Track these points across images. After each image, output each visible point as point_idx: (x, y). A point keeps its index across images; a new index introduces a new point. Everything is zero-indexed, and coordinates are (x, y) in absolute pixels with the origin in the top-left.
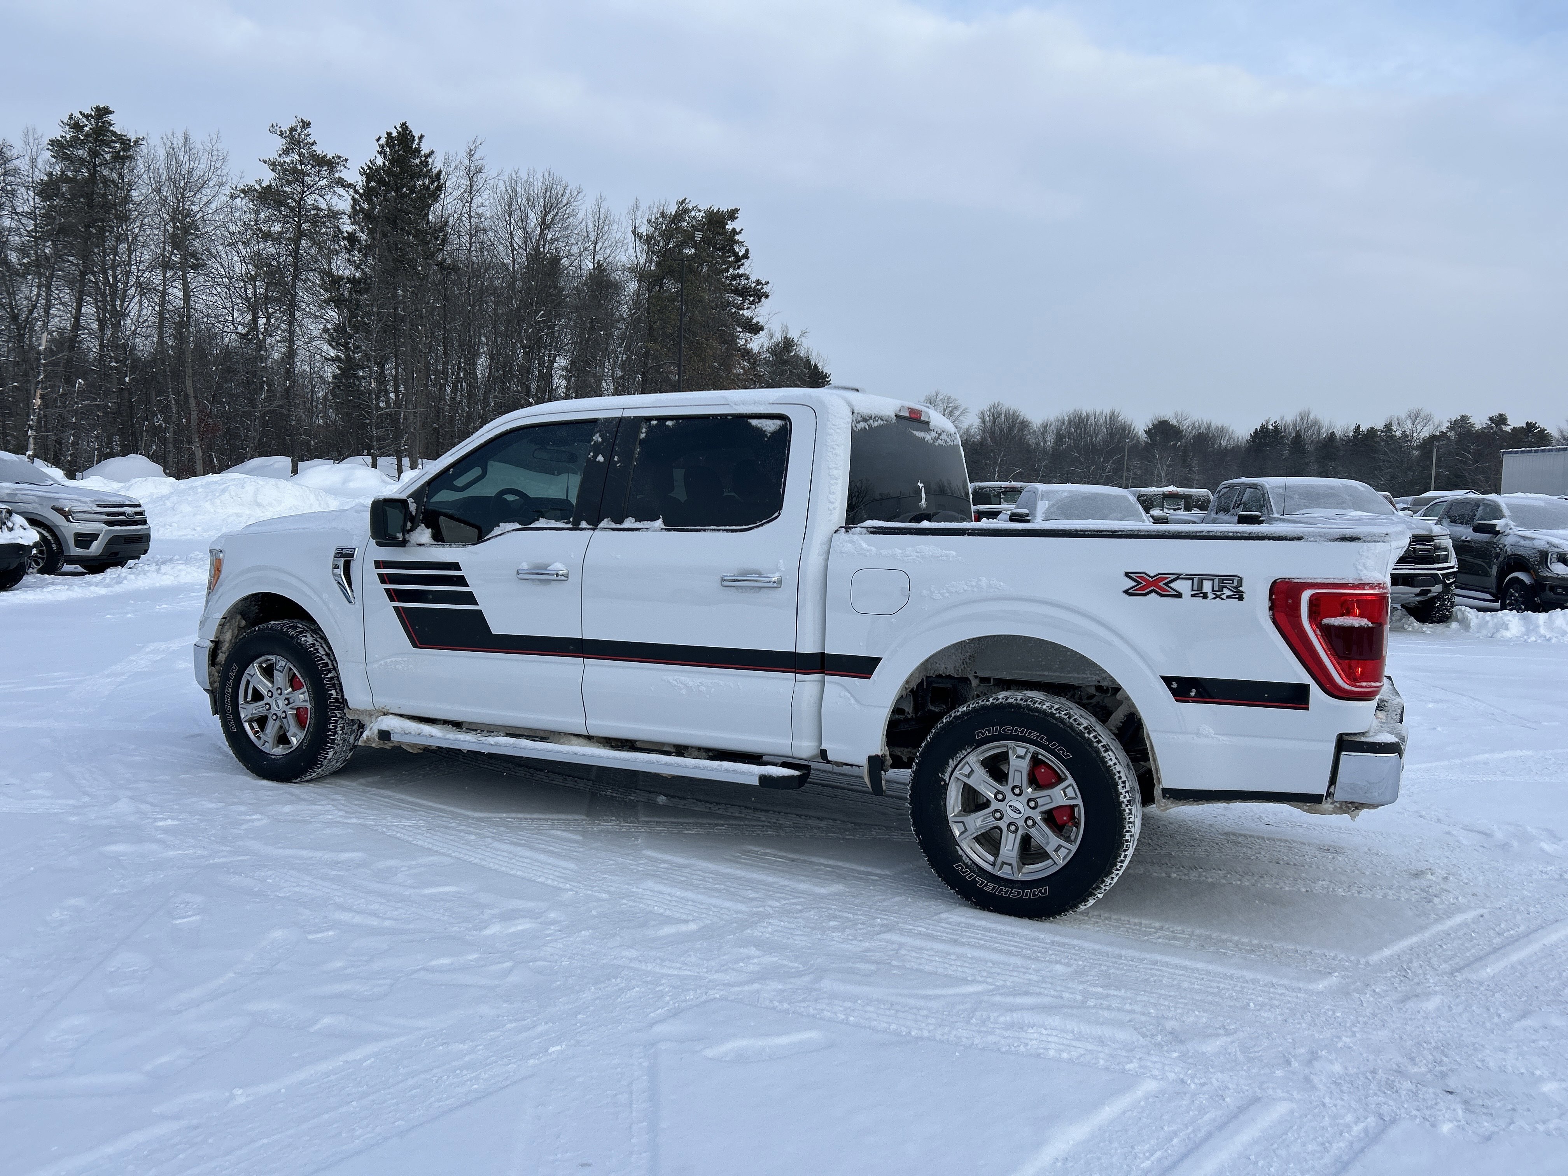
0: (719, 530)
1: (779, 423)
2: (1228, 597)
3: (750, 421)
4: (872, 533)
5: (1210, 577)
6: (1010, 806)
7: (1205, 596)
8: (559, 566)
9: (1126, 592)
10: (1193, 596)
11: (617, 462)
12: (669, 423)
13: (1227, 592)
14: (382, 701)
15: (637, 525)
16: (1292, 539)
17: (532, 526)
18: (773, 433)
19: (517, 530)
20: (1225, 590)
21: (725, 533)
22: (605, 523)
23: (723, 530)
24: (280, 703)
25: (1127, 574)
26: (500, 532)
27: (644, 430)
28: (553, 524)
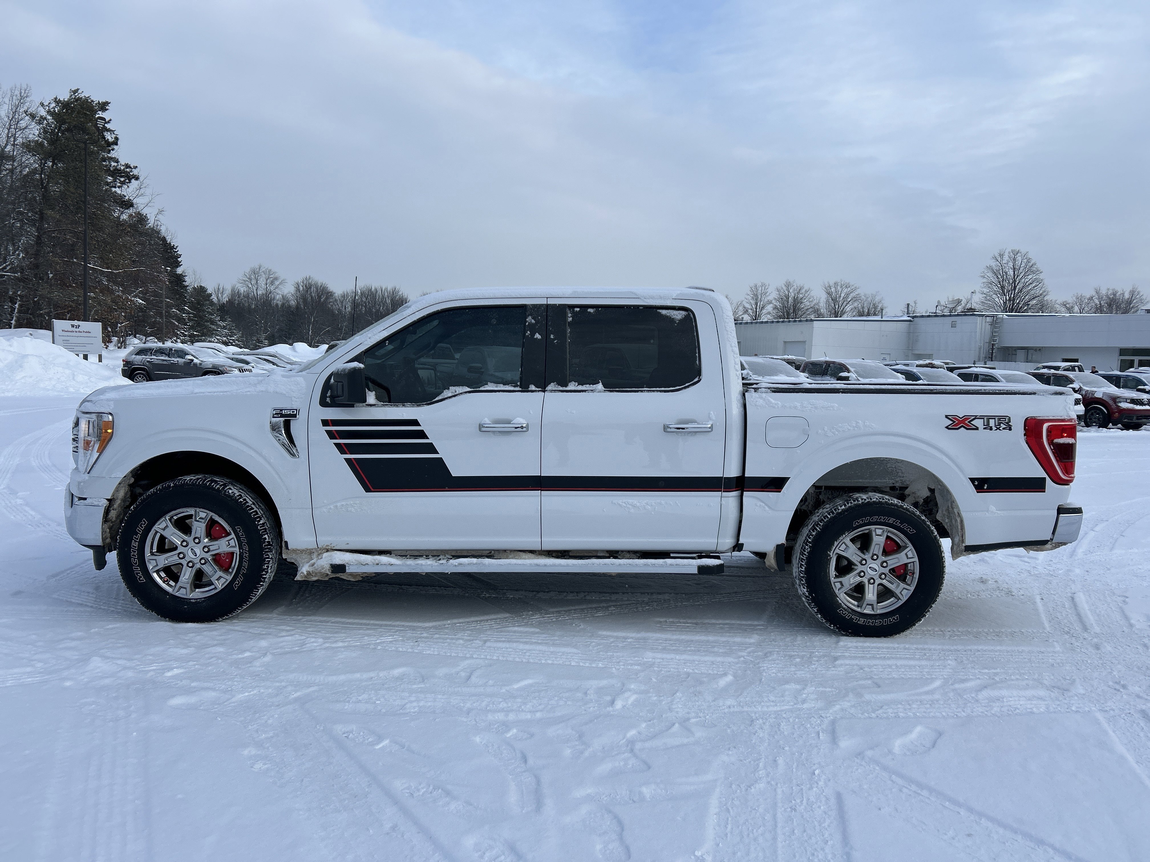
0: (653, 391)
1: (683, 313)
2: (1004, 429)
3: (660, 311)
5: (993, 417)
6: (870, 568)
7: (991, 429)
8: (520, 421)
9: (947, 427)
10: (984, 428)
11: (554, 339)
12: (591, 310)
13: (1003, 426)
14: (324, 540)
15: (580, 388)
16: (1030, 394)
17: (482, 389)
18: (680, 320)
19: (466, 392)
20: (1002, 425)
21: (659, 393)
22: (551, 386)
23: (658, 391)
24: (198, 552)
25: (947, 417)
26: (450, 395)
27: (570, 315)
28: (501, 387)
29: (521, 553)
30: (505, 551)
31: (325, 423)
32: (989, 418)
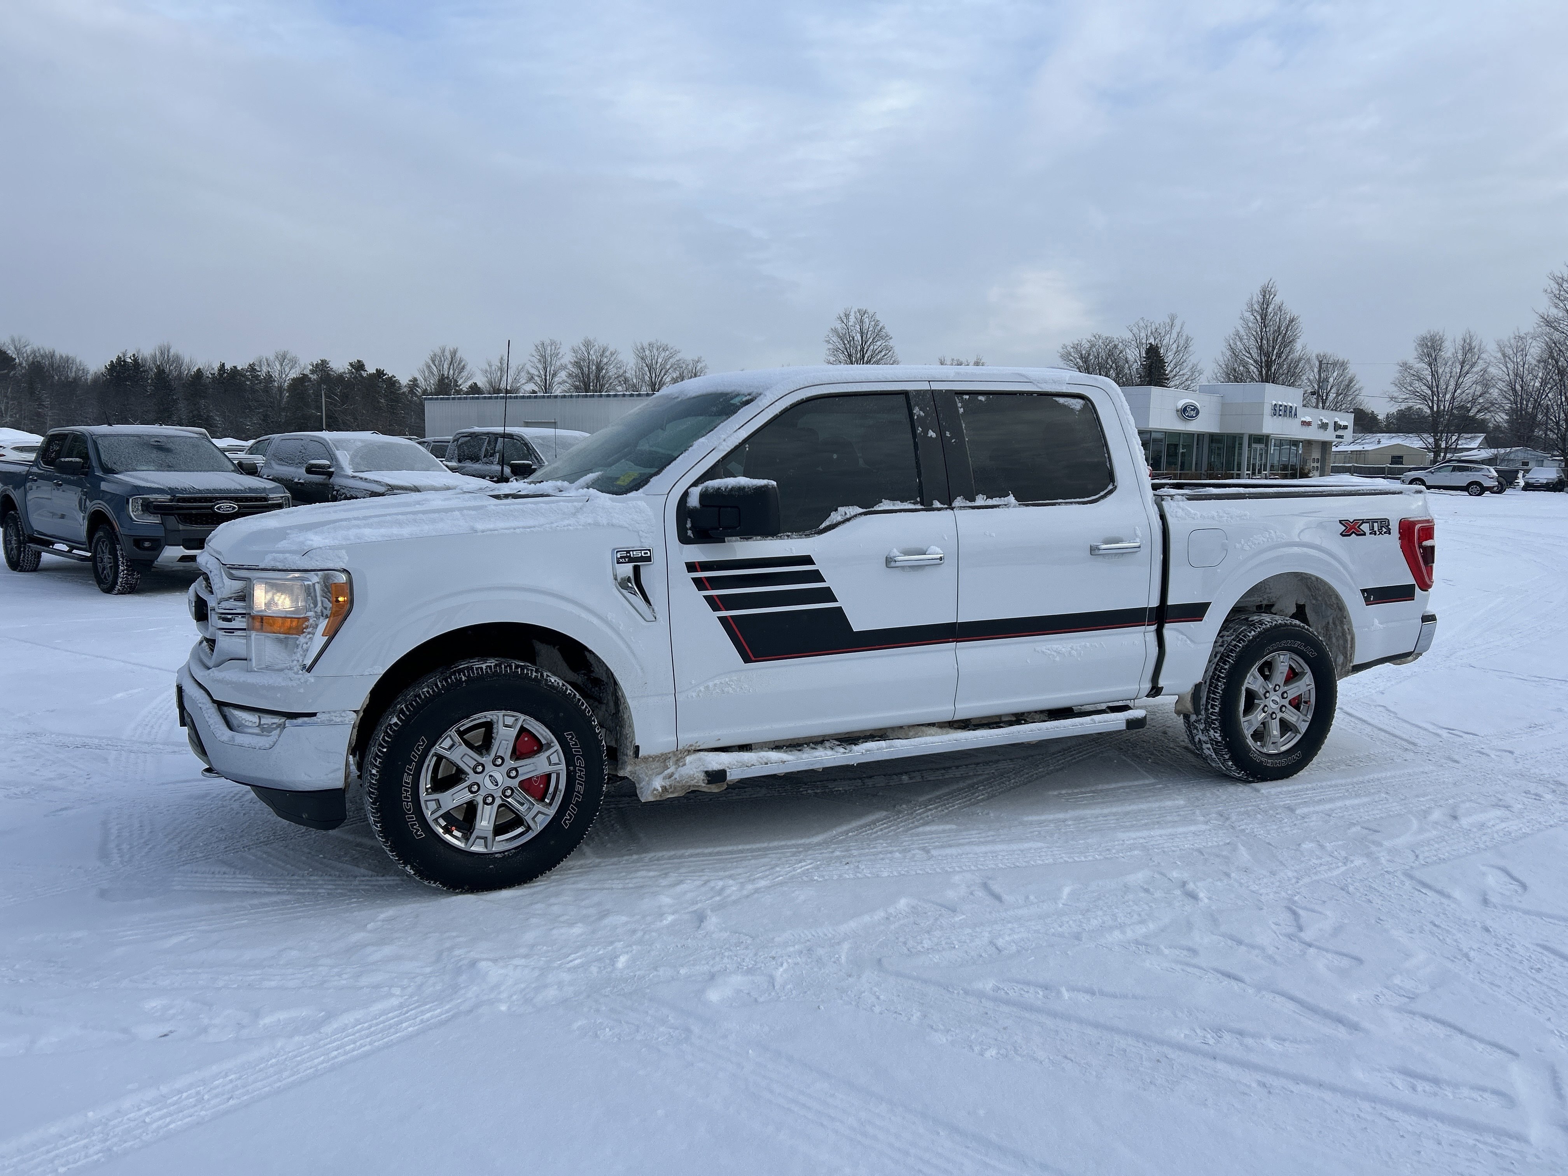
0: (1071, 503)
1: (1081, 402)
2: (1385, 533)
3: (1057, 399)
4: (1189, 499)
5: (1376, 520)
6: (1273, 701)
7: (1375, 533)
8: (935, 550)
9: (1341, 534)
10: (1370, 533)
11: (951, 438)
12: (982, 398)
13: (1384, 530)
14: (687, 738)
15: (990, 502)
16: (1399, 493)
17: (876, 508)
18: (1079, 411)
19: (861, 514)
20: (1383, 528)
21: (1077, 506)
22: (959, 502)
23: (1075, 503)
24: (499, 777)
26: (839, 519)
27: (960, 405)
28: (899, 505)
29: (924, 728)
30: (901, 727)
31: (691, 567)
32: (1374, 521)
